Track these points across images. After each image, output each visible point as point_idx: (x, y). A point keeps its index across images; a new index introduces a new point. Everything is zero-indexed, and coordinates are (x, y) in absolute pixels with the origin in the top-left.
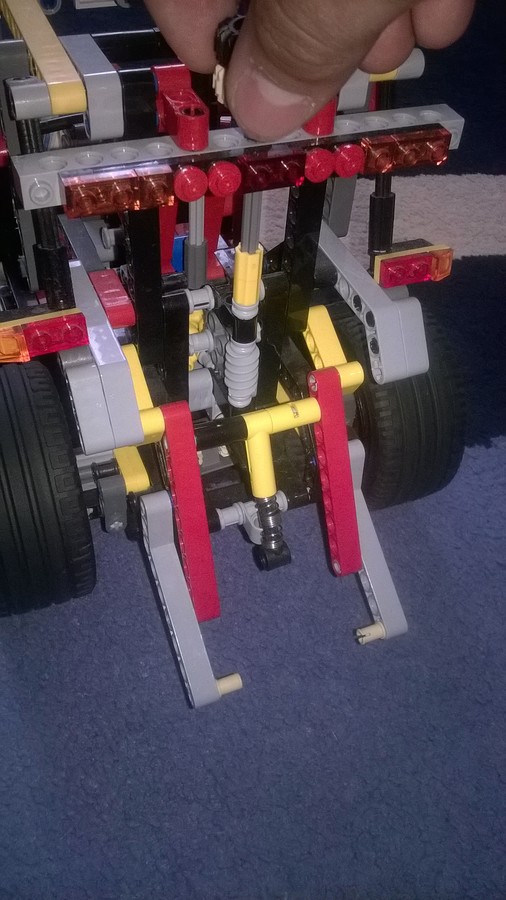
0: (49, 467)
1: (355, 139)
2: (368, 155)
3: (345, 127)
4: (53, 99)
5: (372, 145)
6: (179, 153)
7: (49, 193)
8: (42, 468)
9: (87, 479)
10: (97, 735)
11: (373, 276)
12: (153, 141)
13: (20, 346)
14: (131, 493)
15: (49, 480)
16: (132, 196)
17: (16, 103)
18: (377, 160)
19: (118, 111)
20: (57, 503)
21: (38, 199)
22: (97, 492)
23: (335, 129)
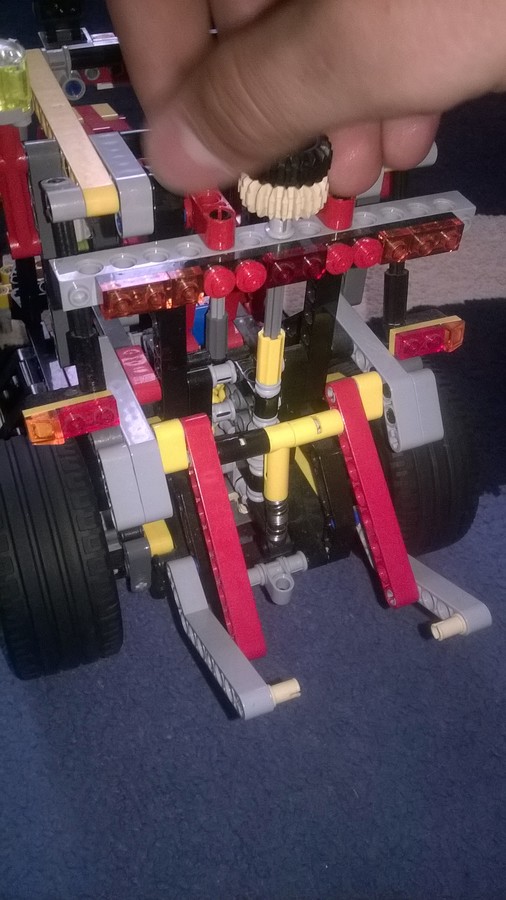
0: (77, 529)
1: (373, 232)
2: (386, 248)
3: (363, 219)
4: (88, 202)
5: (390, 239)
6: (207, 253)
7: (86, 295)
8: (71, 531)
9: (113, 541)
10: (125, 798)
11: (388, 347)
12: (184, 241)
13: (55, 429)
14: (156, 556)
15: (76, 540)
16: (165, 296)
17: (53, 207)
18: (394, 251)
19: (148, 209)
20: (85, 563)
21: (75, 301)
22: (122, 552)
23: (353, 222)
